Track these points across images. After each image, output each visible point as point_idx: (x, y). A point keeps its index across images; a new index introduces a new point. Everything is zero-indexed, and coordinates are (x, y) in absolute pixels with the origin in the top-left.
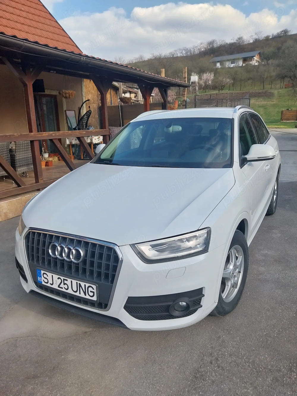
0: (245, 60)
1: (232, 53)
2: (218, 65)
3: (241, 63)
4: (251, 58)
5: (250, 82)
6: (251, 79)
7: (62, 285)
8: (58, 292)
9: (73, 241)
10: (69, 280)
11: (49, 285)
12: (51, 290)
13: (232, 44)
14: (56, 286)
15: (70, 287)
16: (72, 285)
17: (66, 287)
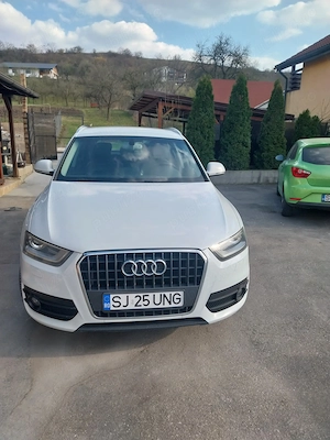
0: (42, 71)
1: (24, 61)
2: (10, 71)
3: (37, 75)
4: (49, 70)
5: (51, 96)
6: (52, 93)
7: (141, 303)
8: (130, 313)
9: (149, 255)
10: (151, 295)
11: (121, 308)
12: (121, 314)
13: (23, 50)
14: (131, 306)
15: (151, 302)
16: (154, 299)
17: (146, 303)
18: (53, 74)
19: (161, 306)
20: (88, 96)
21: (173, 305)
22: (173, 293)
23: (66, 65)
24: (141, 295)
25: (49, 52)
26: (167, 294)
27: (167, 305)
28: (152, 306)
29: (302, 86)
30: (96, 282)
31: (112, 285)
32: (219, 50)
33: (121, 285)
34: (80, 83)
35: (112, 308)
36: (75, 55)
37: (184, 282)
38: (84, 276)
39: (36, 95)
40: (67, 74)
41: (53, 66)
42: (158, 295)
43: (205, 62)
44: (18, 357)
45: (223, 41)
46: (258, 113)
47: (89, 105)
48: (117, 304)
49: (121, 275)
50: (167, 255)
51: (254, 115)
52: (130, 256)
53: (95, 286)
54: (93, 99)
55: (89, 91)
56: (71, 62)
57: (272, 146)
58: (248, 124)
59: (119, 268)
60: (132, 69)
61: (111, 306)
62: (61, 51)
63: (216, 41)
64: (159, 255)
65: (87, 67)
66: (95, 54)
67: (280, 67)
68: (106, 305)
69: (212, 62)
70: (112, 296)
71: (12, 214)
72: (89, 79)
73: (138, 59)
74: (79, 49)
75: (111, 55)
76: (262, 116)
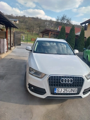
7: (65, 91)
8: (61, 94)
9: (68, 77)
10: (68, 89)
11: (59, 92)
12: (59, 94)
13: (10, 15)
14: (62, 92)
15: (68, 91)
16: (69, 90)
17: (67, 91)
18: (17, 22)
19: (71, 92)
20: (27, 29)
21: (74, 92)
22: (74, 89)
23: (21, 20)
24: (65, 89)
25: (17, 16)
26: (73, 89)
27: (72, 92)
28: (68, 92)
29: (87, 29)
30: (52, 84)
31: (57, 85)
32: (63, 18)
33: (60, 85)
34: (25, 25)
35: (57, 92)
36: (24, 17)
37: (78, 86)
38: (49, 82)
39: (18, 28)
40: (21, 22)
41: (18, 20)
42: (70, 89)
43: (59, 21)
44: (26, 105)
45: (65, 16)
46: (77, 36)
47: (27, 31)
48: (58, 91)
49: (60, 82)
50: (73, 77)
51: (76, 37)
52: (63, 77)
53: (52, 85)
54: (28, 29)
55: (27, 27)
56: (23, 19)
57: (81, 45)
58: (74, 39)
59: (60, 80)
60: (39, 22)
61: (56, 92)
62: (20, 16)
63: (63, 16)
64: (71, 77)
65: (27, 21)
66: (29, 18)
67: (82, 24)
68: (55, 91)
69: (61, 21)
70: (57, 89)
71: (12, 60)
72: (27, 24)
73: (40, 19)
74: (25, 16)
75: (33, 18)
76: (78, 37)
